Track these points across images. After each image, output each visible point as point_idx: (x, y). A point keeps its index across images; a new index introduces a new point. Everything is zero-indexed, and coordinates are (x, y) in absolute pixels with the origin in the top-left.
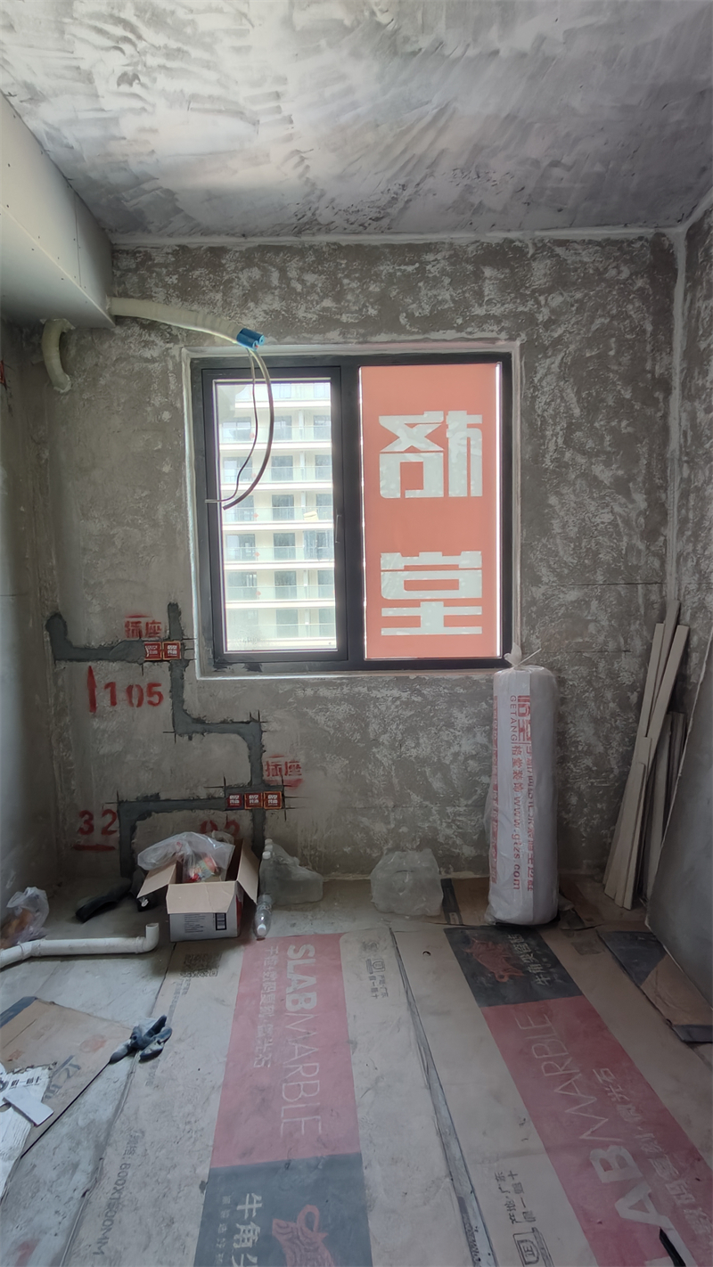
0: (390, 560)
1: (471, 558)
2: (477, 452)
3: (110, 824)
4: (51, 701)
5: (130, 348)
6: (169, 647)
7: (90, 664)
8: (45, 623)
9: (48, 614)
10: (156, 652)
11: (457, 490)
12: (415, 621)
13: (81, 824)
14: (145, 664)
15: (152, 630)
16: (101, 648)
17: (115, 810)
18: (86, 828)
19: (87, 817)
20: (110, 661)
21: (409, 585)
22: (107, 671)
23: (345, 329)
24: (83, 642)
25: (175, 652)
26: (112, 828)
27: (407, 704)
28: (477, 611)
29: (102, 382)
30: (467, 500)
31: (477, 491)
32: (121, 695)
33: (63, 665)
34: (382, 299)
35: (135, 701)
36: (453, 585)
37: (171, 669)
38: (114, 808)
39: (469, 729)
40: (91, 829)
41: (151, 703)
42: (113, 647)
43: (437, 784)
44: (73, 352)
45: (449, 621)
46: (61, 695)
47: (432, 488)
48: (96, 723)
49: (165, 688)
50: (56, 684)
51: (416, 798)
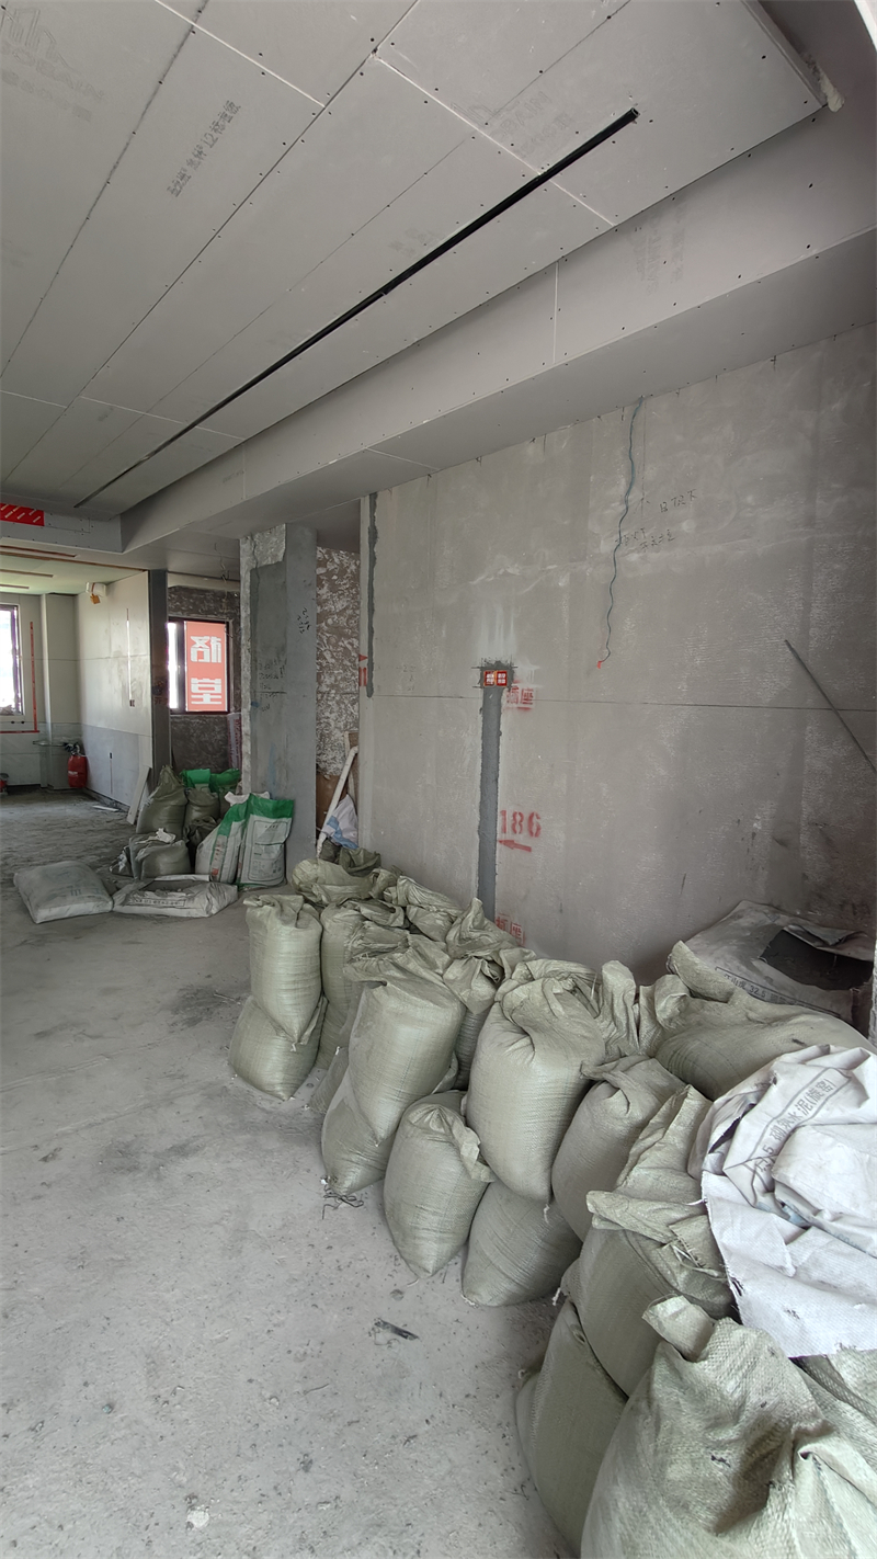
0: (194, 680)
1: (218, 681)
2: (220, 649)
11: (214, 661)
12: (202, 700)
21: (200, 688)
23: (183, 611)
27: (202, 724)
28: (220, 697)
30: (217, 663)
31: (220, 661)
34: (194, 604)
36: (213, 689)
39: (219, 732)
43: (210, 749)
45: (212, 700)
47: (206, 659)
51: (204, 753)
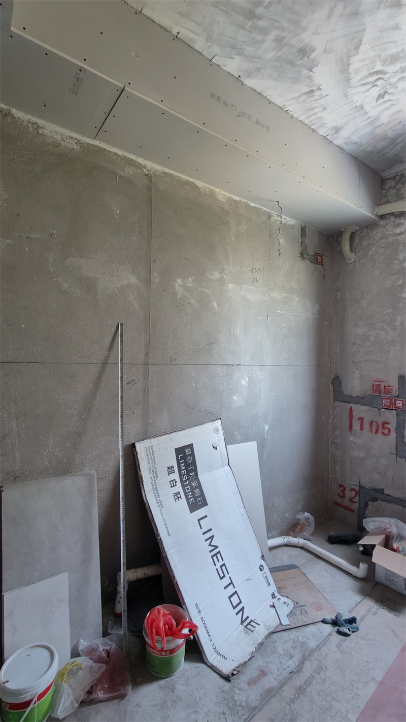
3: (354, 497)
4: (331, 421)
5: (388, 230)
6: (397, 402)
7: (351, 405)
8: (331, 380)
9: (333, 376)
10: (388, 404)
13: (339, 491)
14: (382, 410)
15: (388, 390)
16: (358, 397)
17: (357, 490)
18: (341, 494)
19: (342, 489)
20: (362, 404)
22: (360, 411)
24: (349, 393)
25: (401, 405)
26: (355, 500)
29: (371, 252)
32: (366, 425)
33: (337, 403)
35: (374, 430)
37: (397, 415)
38: (357, 488)
40: (344, 496)
41: (383, 433)
42: (364, 398)
44: (357, 240)
46: (336, 419)
48: (352, 438)
49: (392, 426)
50: (334, 413)
